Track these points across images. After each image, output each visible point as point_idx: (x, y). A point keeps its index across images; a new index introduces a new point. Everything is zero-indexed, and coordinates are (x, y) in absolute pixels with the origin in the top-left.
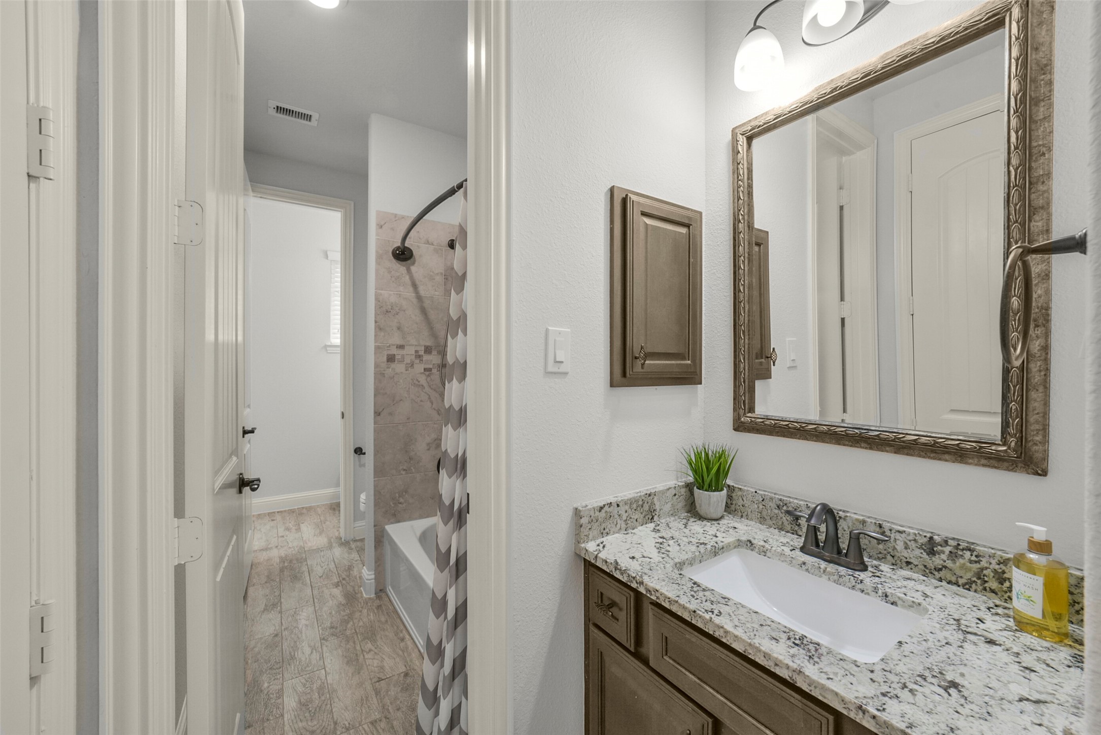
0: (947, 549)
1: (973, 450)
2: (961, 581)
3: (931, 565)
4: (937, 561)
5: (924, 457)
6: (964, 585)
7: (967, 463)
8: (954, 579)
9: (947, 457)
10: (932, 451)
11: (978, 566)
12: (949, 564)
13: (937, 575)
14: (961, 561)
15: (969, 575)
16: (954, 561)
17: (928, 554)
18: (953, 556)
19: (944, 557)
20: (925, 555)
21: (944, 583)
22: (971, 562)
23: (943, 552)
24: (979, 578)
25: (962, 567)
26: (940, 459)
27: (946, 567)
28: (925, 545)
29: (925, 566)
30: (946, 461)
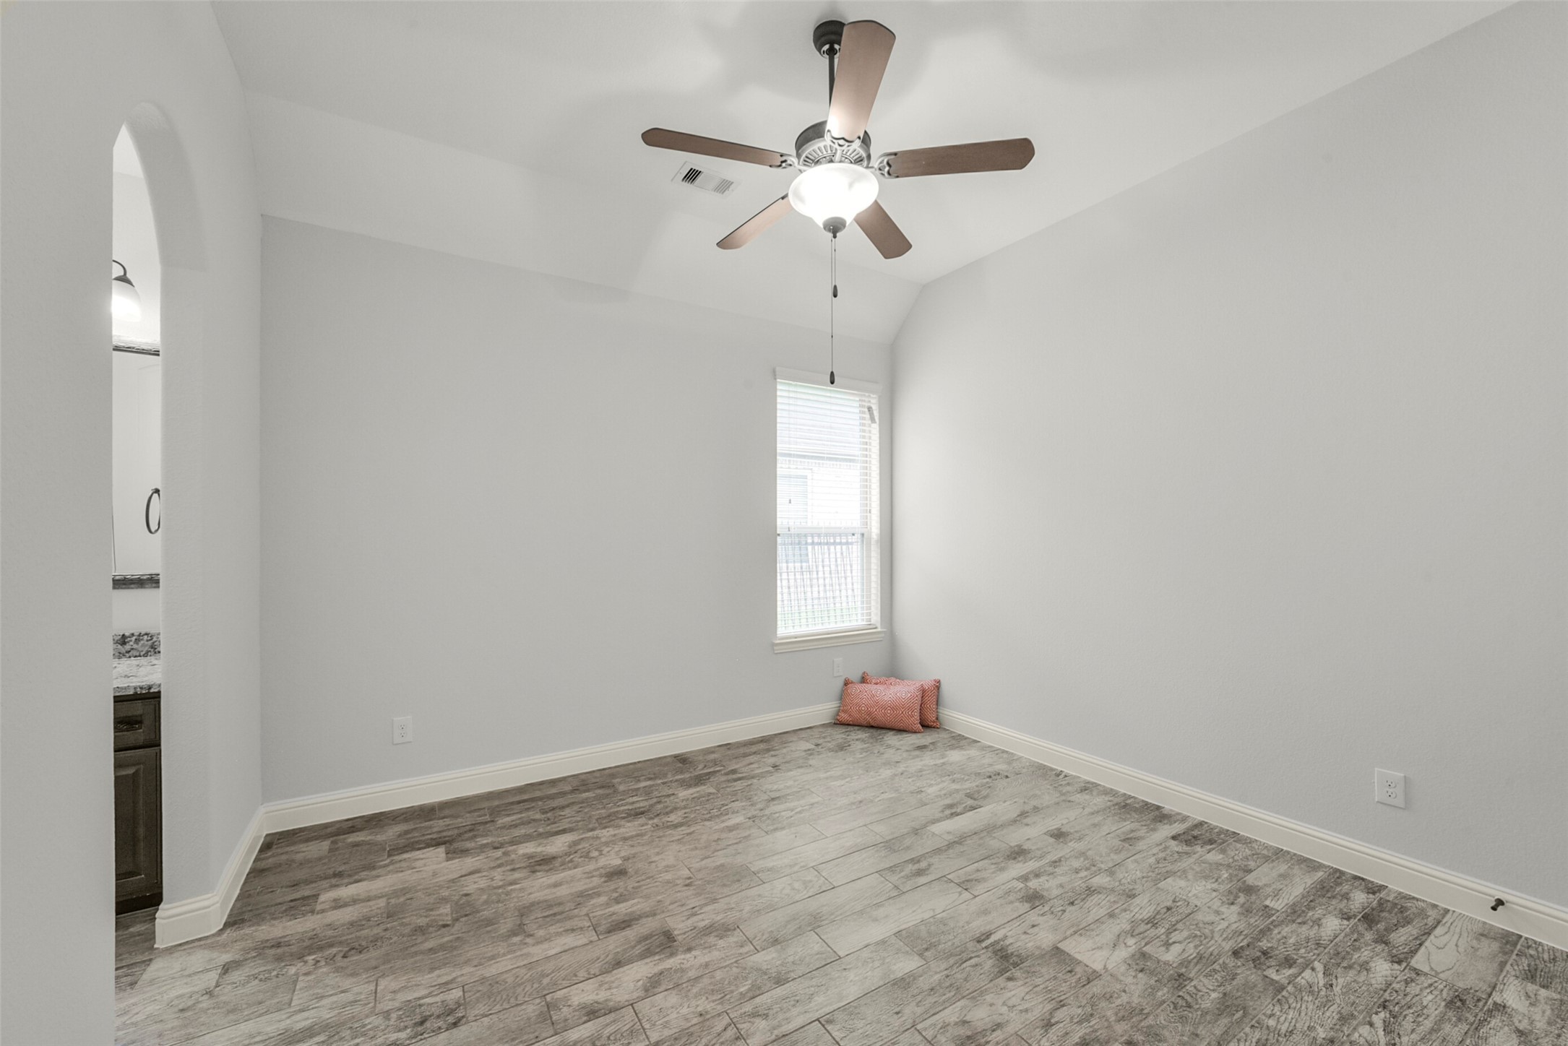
0: (134, 638)
1: (148, 579)
2: (142, 654)
3: (123, 651)
4: (128, 647)
5: (118, 589)
6: (144, 656)
7: (145, 588)
8: (138, 654)
9: (132, 586)
10: (124, 584)
11: (151, 641)
12: (135, 646)
13: (127, 655)
14: (142, 642)
15: (146, 649)
16: (138, 644)
17: (121, 645)
18: (137, 641)
19: (131, 643)
20: (119, 646)
21: (132, 658)
22: (147, 641)
23: (131, 641)
24: (152, 648)
25: (143, 645)
26: (128, 588)
27: (132, 649)
28: (119, 640)
29: (120, 653)
30: (132, 588)
